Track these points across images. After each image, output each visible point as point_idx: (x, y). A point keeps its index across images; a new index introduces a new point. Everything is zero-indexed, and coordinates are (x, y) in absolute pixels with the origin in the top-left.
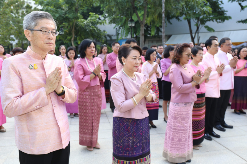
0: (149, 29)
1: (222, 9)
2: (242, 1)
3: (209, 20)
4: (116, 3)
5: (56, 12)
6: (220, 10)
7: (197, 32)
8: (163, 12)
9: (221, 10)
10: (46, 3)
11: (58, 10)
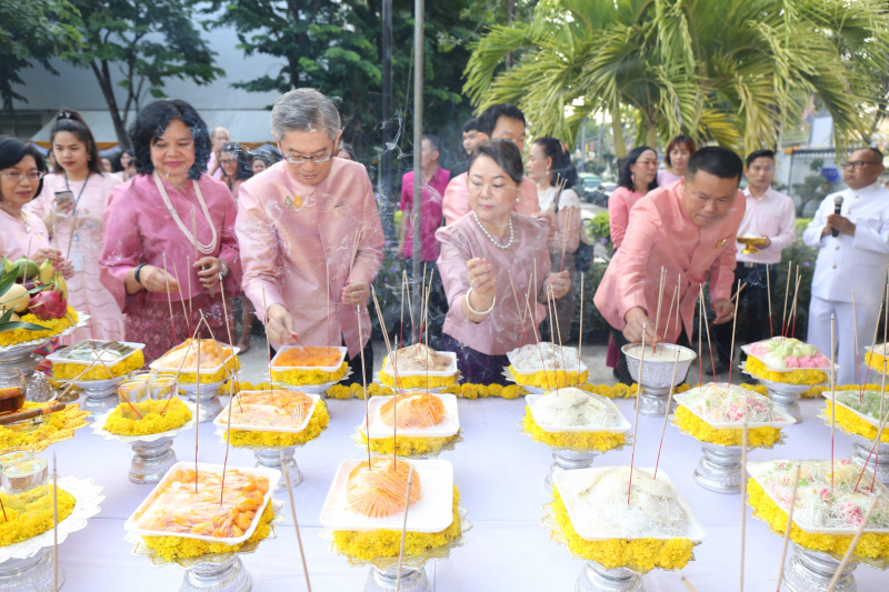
1: (206, 45)
3: (168, 74)
6: (200, 48)
9: (203, 46)
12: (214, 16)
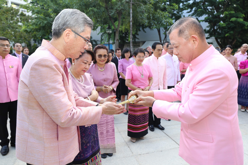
0: (127, 36)
2: (199, 17)
4: (93, 13)
5: (44, 19)
7: (165, 39)
8: (131, 21)
10: (36, 12)
11: (47, 17)
12: (191, 13)
